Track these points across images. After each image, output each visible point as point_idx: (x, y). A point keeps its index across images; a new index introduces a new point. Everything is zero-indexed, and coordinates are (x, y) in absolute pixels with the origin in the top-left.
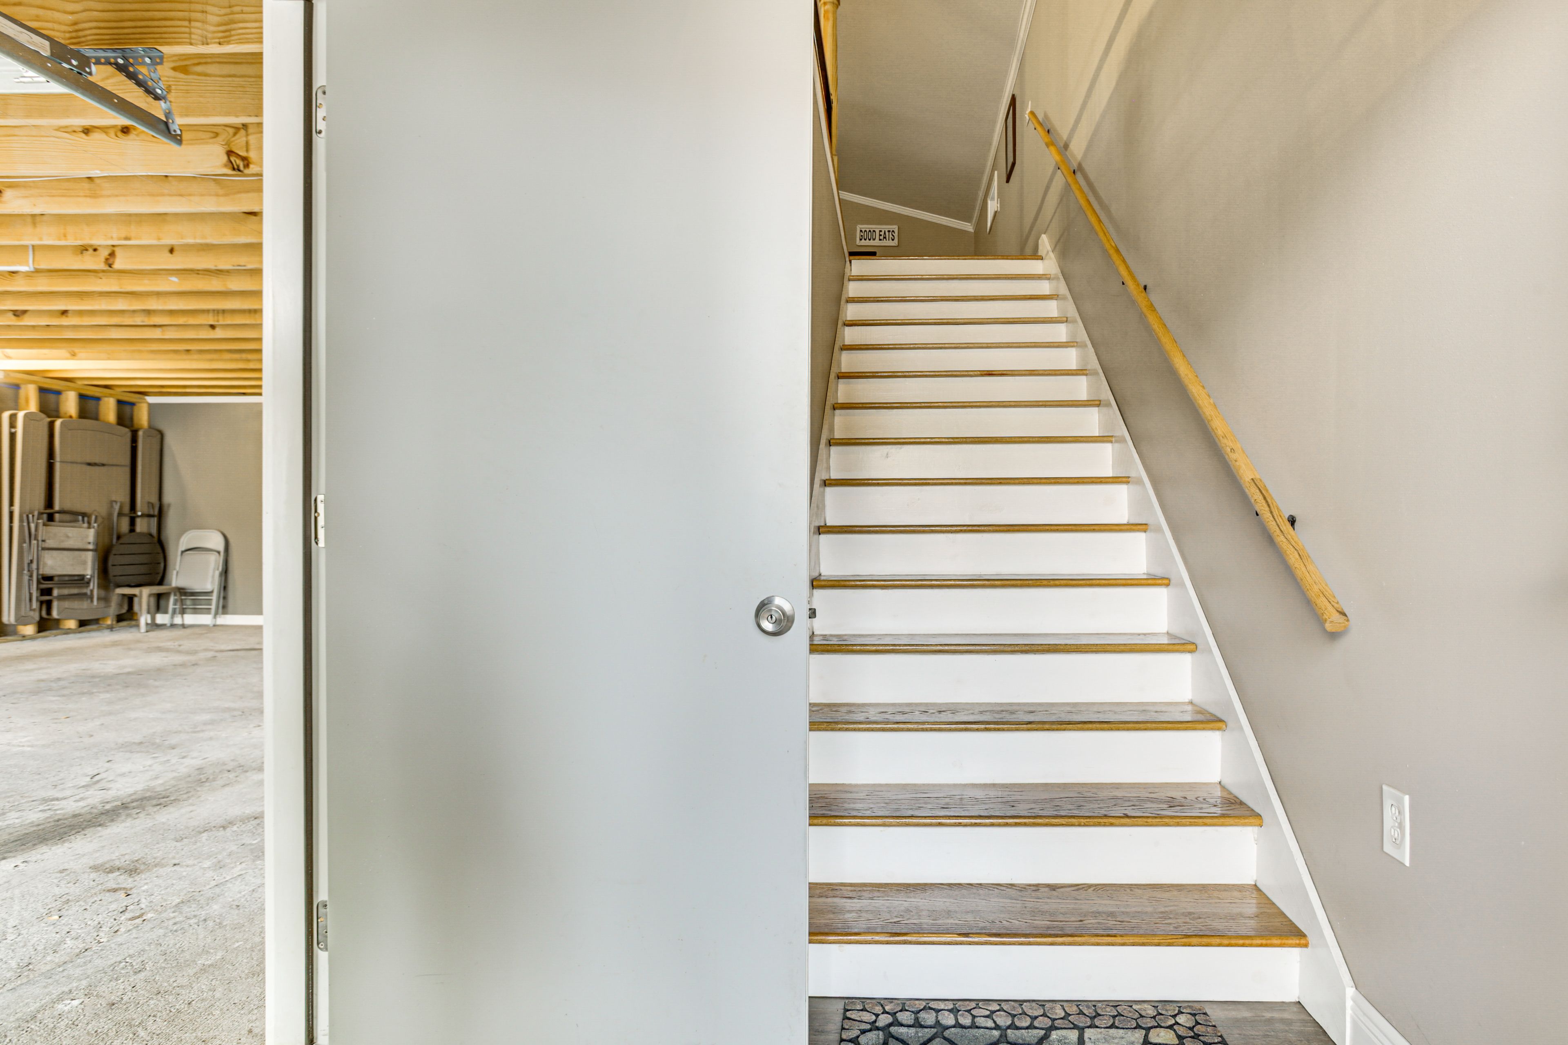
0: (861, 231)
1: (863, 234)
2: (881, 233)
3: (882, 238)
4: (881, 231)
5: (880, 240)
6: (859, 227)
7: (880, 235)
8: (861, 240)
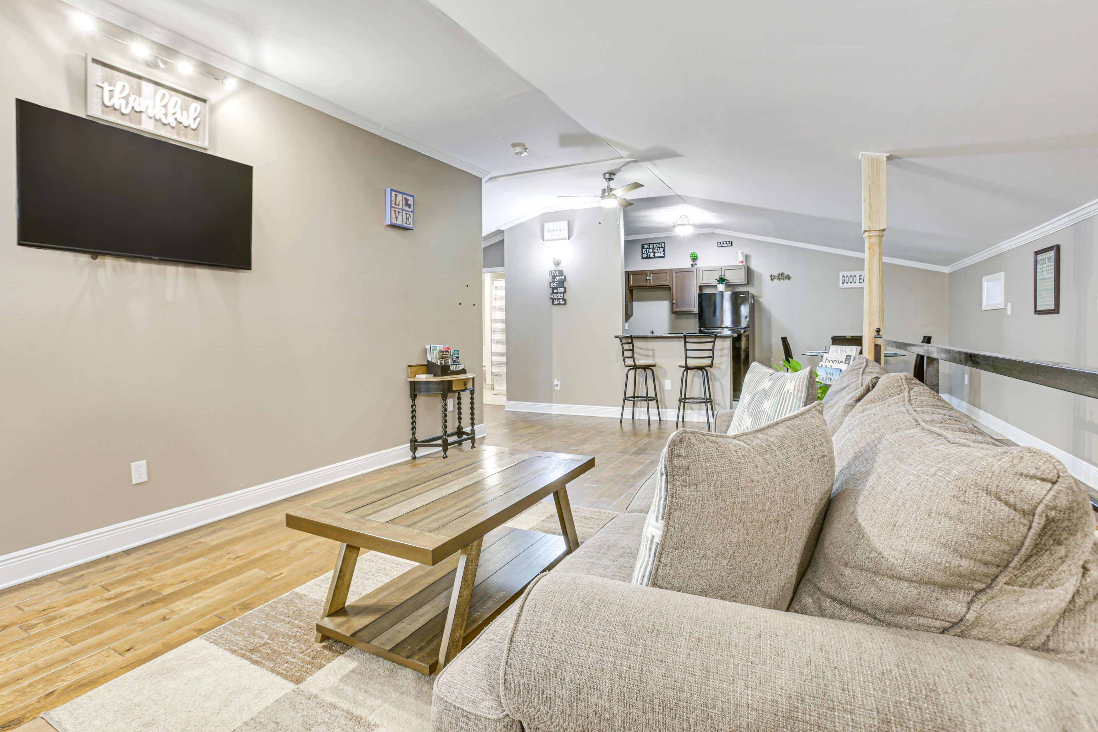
0: (843, 276)
1: (845, 279)
2: (861, 277)
3: (861, 281)
4: (860, 276)
5: (860, 283)
6: (841, 274)
7: (860, 279)
8: (843, 283)
